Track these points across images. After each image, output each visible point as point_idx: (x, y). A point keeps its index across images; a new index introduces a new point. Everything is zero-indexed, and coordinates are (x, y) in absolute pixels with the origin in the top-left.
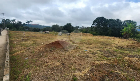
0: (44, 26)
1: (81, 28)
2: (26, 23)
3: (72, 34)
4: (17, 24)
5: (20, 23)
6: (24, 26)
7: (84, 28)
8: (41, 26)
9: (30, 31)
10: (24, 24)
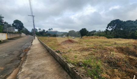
0: (62, 32)
1: (97, 32)
2: (48, 31)
3: (84, 37)
4: (42, 31)
5: (44, 30)
6: (47, 33)
7: (101, 32)
8: (59, 32)
9: (51, 36)
10: (47, 31)
